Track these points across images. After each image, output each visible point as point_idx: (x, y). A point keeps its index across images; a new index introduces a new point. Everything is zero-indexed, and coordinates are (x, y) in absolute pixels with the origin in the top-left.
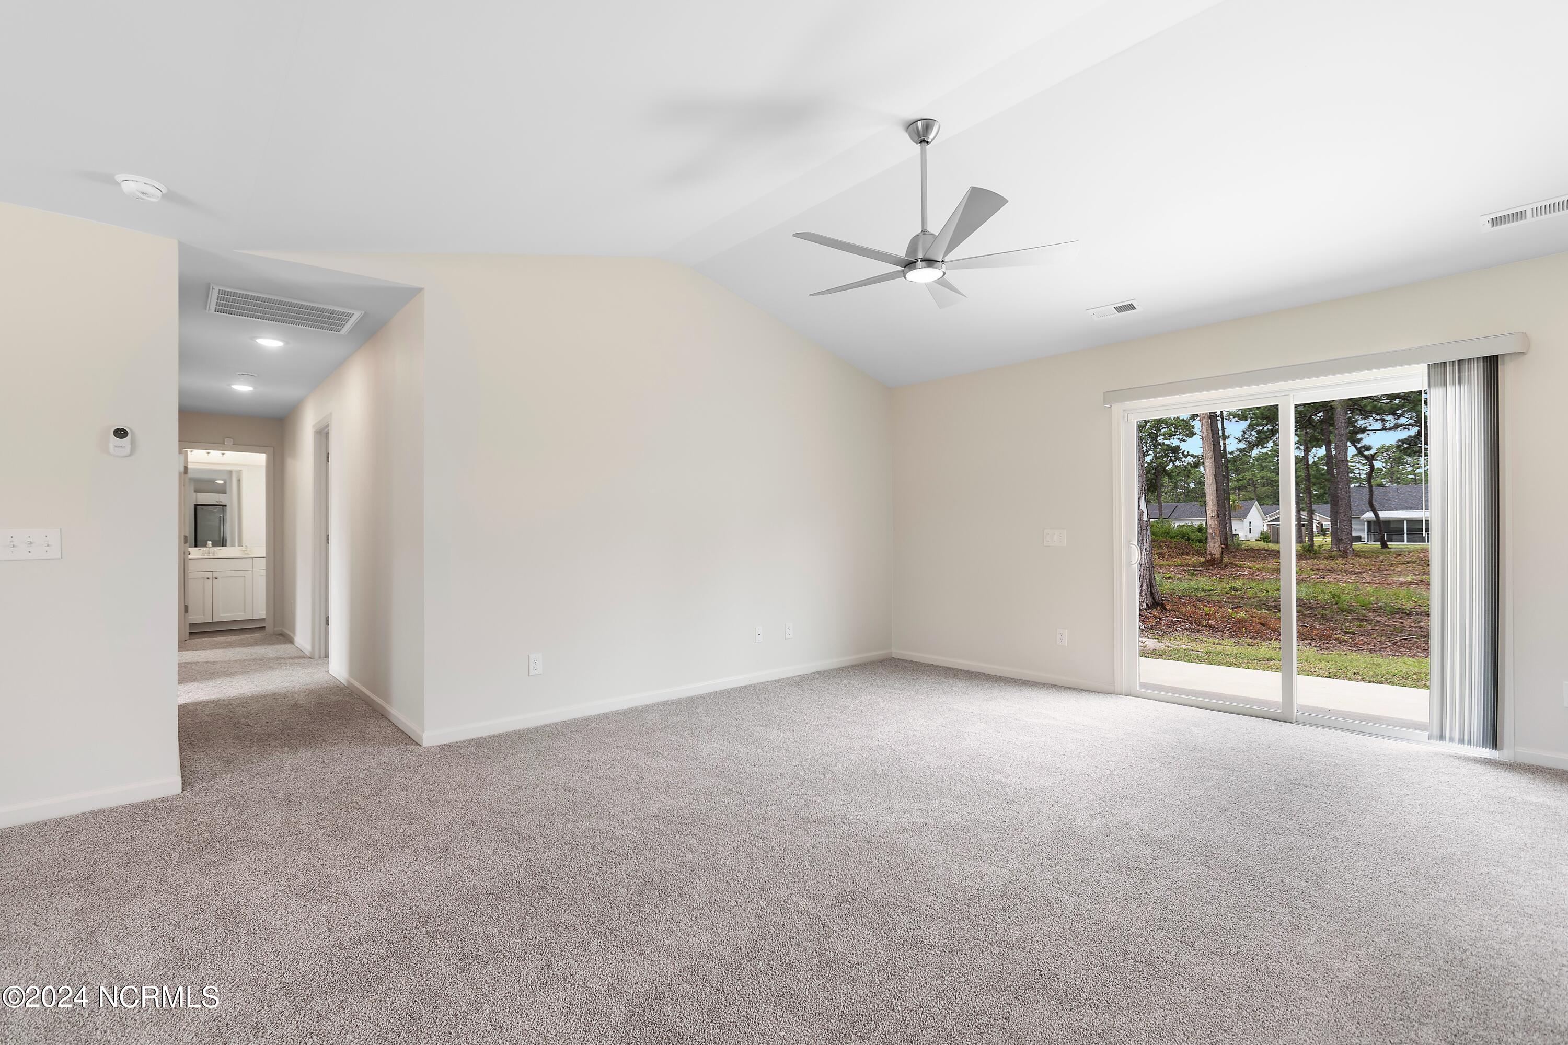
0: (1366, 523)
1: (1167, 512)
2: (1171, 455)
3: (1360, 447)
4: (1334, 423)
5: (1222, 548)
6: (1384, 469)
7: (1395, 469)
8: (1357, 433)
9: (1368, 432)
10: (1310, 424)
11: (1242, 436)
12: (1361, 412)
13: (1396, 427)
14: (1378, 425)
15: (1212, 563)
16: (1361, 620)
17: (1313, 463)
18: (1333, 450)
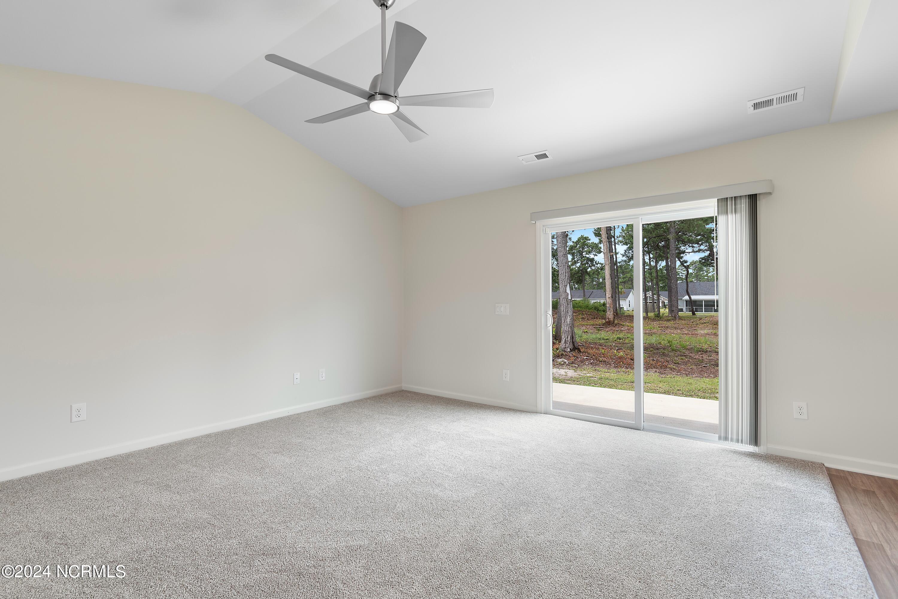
0: (685, 302)
1: (587, 294)
2: (590, 263)
3: (682, 261)
4: (669, 248)
5: (614, 315)
6: (694, 274)
7: (698, 273)
8: (681, 253)
9: (686, 253)
10: (658, 248)
11: (624, 253)
12: (682, 242)
13: (699, 251)
14: (690, 250)
15: (609, 323)
16: (683, 355)
17: (660, 269)
18: (669, 262)
